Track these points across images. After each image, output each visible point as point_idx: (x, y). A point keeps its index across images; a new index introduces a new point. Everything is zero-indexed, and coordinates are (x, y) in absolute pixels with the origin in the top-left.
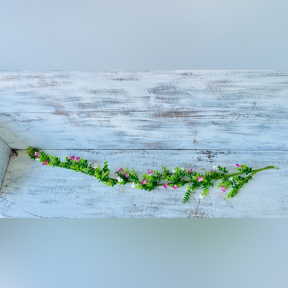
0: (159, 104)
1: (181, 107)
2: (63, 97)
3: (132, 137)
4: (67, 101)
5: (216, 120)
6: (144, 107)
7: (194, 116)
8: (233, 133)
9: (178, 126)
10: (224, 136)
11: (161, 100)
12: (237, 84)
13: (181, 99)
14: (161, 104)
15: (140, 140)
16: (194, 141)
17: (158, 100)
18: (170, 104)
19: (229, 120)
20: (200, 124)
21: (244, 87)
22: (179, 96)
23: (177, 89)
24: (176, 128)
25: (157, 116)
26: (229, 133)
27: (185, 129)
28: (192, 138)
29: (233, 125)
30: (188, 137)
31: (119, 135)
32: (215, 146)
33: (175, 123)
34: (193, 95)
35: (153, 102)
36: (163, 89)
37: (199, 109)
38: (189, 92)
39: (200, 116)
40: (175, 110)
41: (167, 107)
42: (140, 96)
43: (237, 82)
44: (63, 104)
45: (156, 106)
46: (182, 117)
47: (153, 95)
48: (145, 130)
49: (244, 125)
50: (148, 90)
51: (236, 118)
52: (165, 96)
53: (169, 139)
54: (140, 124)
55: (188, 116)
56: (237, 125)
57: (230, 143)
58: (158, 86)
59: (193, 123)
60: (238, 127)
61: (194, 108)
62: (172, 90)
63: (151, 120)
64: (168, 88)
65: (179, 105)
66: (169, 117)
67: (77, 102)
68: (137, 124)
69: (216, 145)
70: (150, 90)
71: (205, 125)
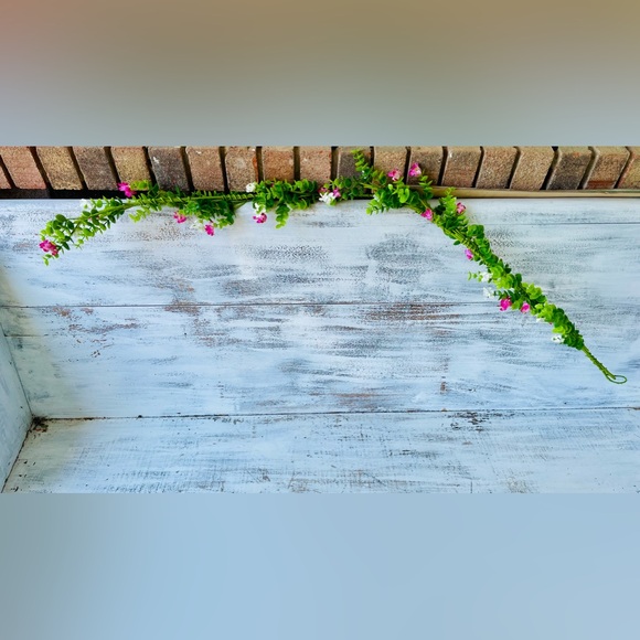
0: (382, 286)
1: (423, 292)
2: (199, 266)
3: (318, 377)
4: (206, 276)
5: (486, 327)
6: (353, 292)
7: (445, 317)
8: (516, 362)
9: (413, 345)
10: (501, 369)
11: (386, 276)
12: (521, 240)
13: (423, 272)
14: (387, 284)
15: (332, 385)
16: (443, 387)
17: (382, 275)
18: (403, 286)
19: (509, 327)
20: (455, 337)
21: (533, 247)
22: (421, 266)
23: (419, 249)
24: (409, 349)
25: (375, 315)
26: (510, 362)
27: (426, 352)
28: (437, 378)
29: (517, 340)
30: (431, 373)
31: (292, 370)
32: (484, 399)
33: (409, 336)
34: (446, 265)
35: (371, 280)
36: (393, 249)
37: (456, 299)
38: (441, 257)
39: (457, 316)
40: (411, 300)
41: (396, 292)
42: (348, 265)
43: (522, 235)
44: (195, 283)
45: (377, 291)
46: (422, 318)
47: (373, 263)
48: (345, 354)
49: (536, 340)
50: (367, 250)
51: (520, 321)
52: (396, 266)
53: (392, 382)
54: (340, 337)
55: (434, 317)
56: (524, 340)
57: (512, 391)
58: (385, 240)
59: (442, 337)
60: (526, 344)
61: (445, 295)
62: (408, 252)
63: (362, 326)
64: (403, 246)
65: (419, 288)
66: (397, 318)
67: (224, 277)
68: (334, 338)
69: (484, 395)
70: (370, 250)
71: (464, 339)
